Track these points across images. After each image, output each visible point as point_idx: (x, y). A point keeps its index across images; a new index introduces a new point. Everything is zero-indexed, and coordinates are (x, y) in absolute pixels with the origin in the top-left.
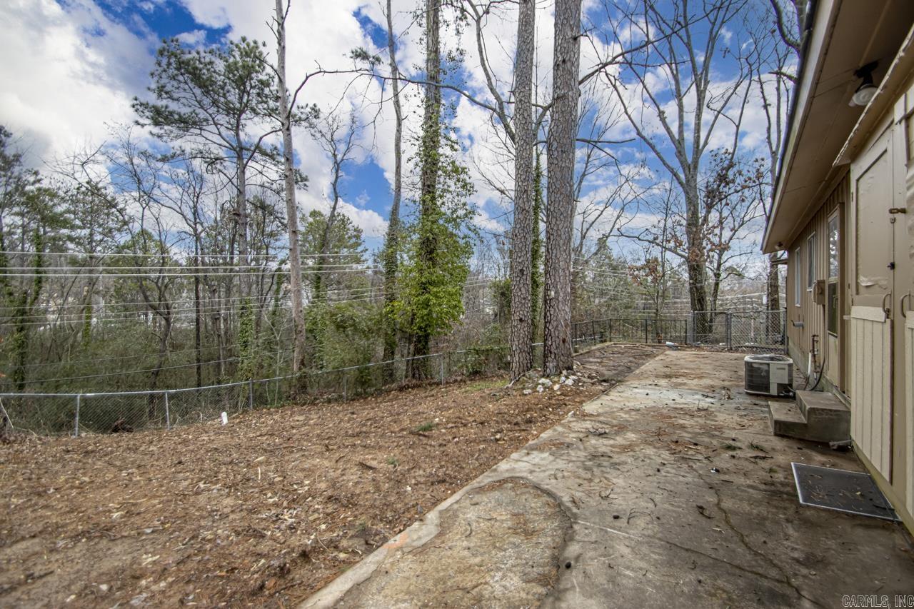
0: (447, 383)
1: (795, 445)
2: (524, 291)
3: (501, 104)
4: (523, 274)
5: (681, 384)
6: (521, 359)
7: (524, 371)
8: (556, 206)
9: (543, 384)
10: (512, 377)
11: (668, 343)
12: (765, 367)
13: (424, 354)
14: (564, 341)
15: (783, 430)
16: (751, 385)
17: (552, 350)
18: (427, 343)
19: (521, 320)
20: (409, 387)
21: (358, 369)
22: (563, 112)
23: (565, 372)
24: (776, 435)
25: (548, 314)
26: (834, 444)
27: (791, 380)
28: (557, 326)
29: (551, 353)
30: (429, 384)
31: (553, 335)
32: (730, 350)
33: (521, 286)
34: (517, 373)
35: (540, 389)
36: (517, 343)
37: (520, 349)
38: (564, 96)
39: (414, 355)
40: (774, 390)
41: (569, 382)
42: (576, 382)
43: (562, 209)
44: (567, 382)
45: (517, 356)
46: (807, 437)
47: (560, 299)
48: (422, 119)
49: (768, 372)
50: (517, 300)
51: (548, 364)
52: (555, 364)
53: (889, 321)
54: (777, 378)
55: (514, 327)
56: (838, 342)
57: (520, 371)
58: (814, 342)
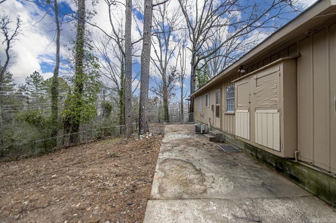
0: (88, 143)
1: (215, 142)
2: (130, 106)
3: (118, 39)
4: (129, 100)
5: (180, 133)
7: (130, 134)
8: (145, 78)
9: (142, 137)
10: (126, 136)
11: (164, 123)
12: (200, 126)
13: (77, 132)
14: (146, 123)
15: (211, 140)
16: (197, 131)
17: (143, 126)
18: (78, 127)
19: (129, 116)
20: (70, 147)
21: (42, 141)
22: (147, 49)
23: (147, 133)
24: (210, 141)
25: (141, 114)
26: (221, 141)
27: (205, 129)
28: (145, 118)
29: (142, 127)
30: (80, 144)
31: (143, 121)
32: (181, 124)
33: (129, 104)
34: (128, 135)
35: (141, 138)
36: (128, 124)
37: (129, 126)
38: (147, 44)
39: (72, 133)
40: (202, 132)
41: (150, 135)
42: (153, 135)
43: (146, 80)
44: (149, 135)
45: (128, 129)
46: (216, 140)
47: (146, 109)
48: (76, 33)
49: (200, 127)
50: (127, 109)
51: (141, 130)
52: (144, 130)
53: (249, 112)
54: (202, 129)
55: (127, 119)
56: (220, 119)
57: (129, 134)
58: (210, 119)
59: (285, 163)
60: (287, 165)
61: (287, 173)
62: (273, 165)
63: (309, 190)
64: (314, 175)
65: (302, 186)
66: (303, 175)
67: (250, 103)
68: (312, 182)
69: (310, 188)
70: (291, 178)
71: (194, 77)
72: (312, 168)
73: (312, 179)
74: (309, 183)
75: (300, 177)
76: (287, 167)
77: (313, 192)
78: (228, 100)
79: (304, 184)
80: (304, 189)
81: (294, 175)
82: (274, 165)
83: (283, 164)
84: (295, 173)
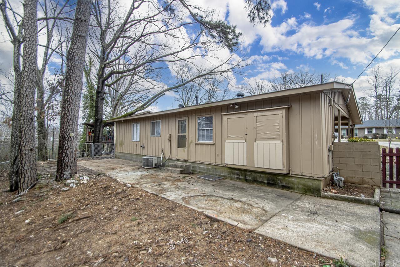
1: (188, 175)
6: (32, 175)
7: (34, 181)
9: (72, 183)
14: (75, 159)
19: (32, 150)
23: (77, 175)
24: (180, 174)
25: (66, 145)
26: (192, 172)
27: (157, 162)
28: (72, 152)
29: (67, 166)
31: (69, 156)
36: (28, 165)
37: (31, 168)
40: (154, 166)
41: (87, 178)
45: (29, 173)
46: (185, 173)
49: (152, 160)
50: (27, 137)
51: (65, 173)
52: (70, 171)
53: (246, 143)
54: (155, 162)
55: (25, 154)
56: (186, 150)
57: (32, 181)
58: (163, 151)
59: (277, 178)
60: (279, 180)
61: (279, 185)
62: (264, 183)
63: (298, 192)
64: (302, 181)
65: (293, 191)
66: (293, 183)
67: (246, 134)
68: (300, 186)
69: (299, 191)
70: (283, 188)
71: (103, 94)
72: (301, 177)
73: (301, 184)
74: (298, 187)
75: (291, 185)
76: (279, 181)
77: (302, 193)
78: (199, 130)
79: (294, 189)
80: (295, 192)
81: (286, 185)
82: (266, 182)
83: (275, 179)
84: (286, 184)
